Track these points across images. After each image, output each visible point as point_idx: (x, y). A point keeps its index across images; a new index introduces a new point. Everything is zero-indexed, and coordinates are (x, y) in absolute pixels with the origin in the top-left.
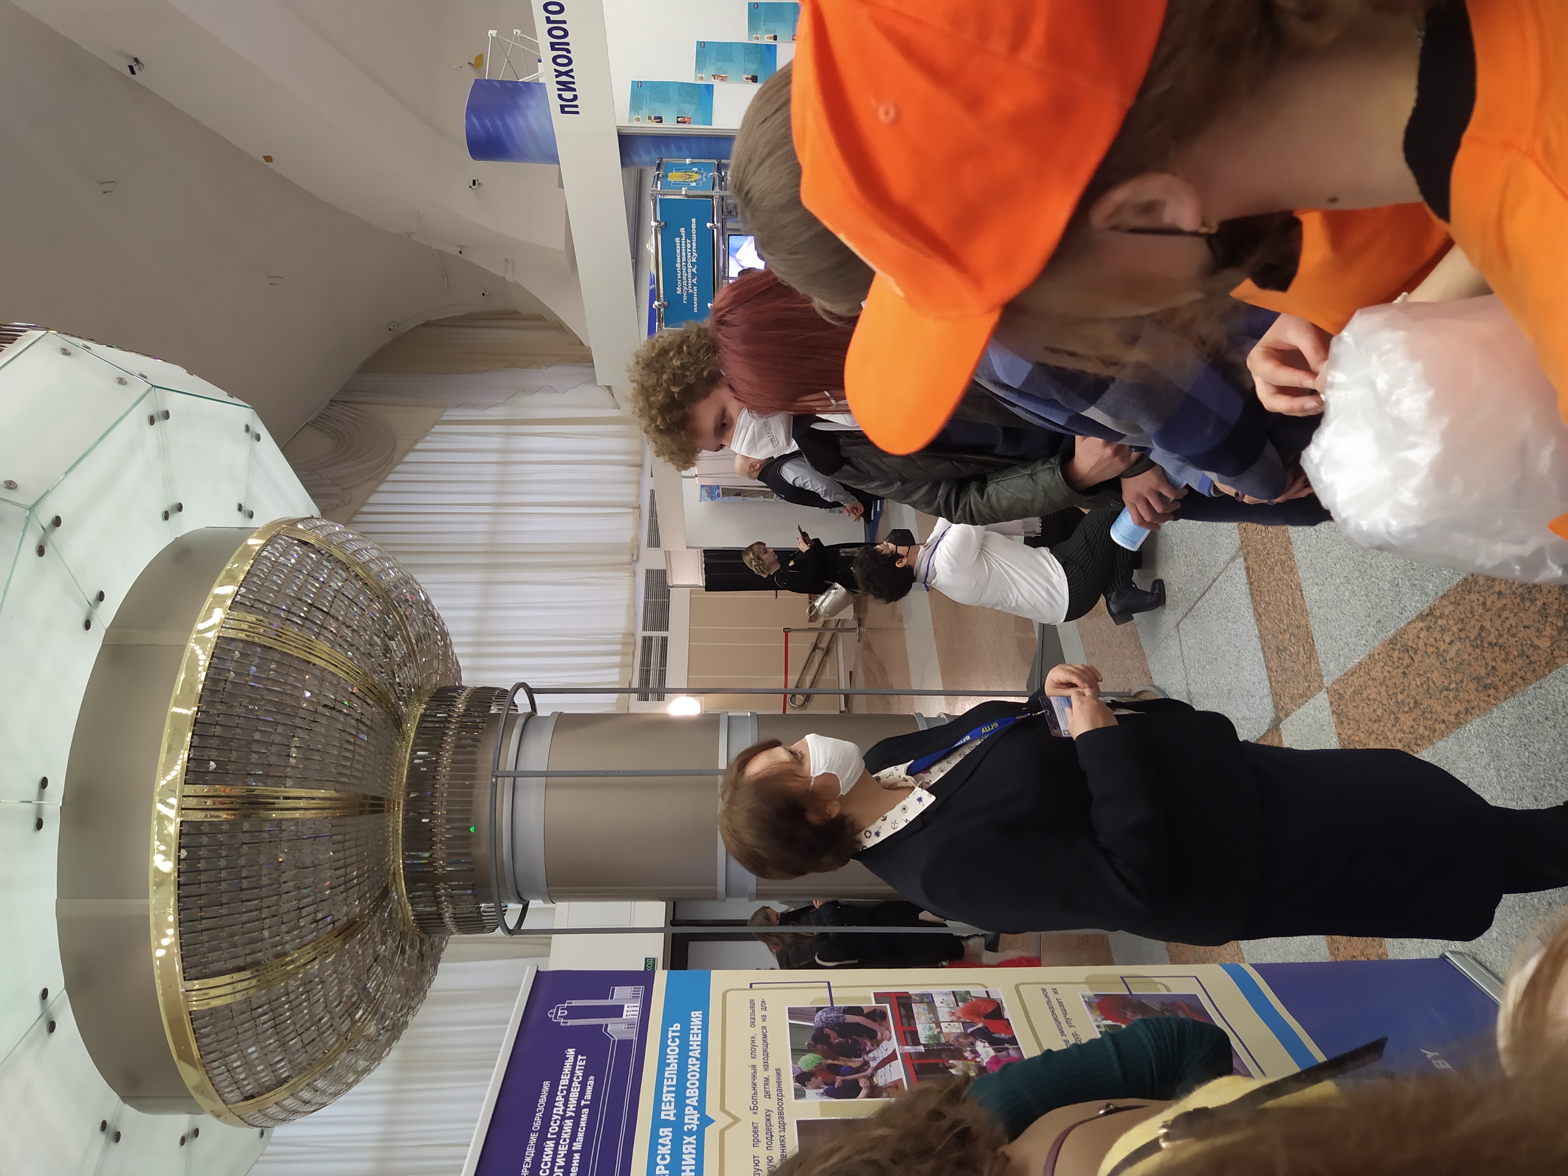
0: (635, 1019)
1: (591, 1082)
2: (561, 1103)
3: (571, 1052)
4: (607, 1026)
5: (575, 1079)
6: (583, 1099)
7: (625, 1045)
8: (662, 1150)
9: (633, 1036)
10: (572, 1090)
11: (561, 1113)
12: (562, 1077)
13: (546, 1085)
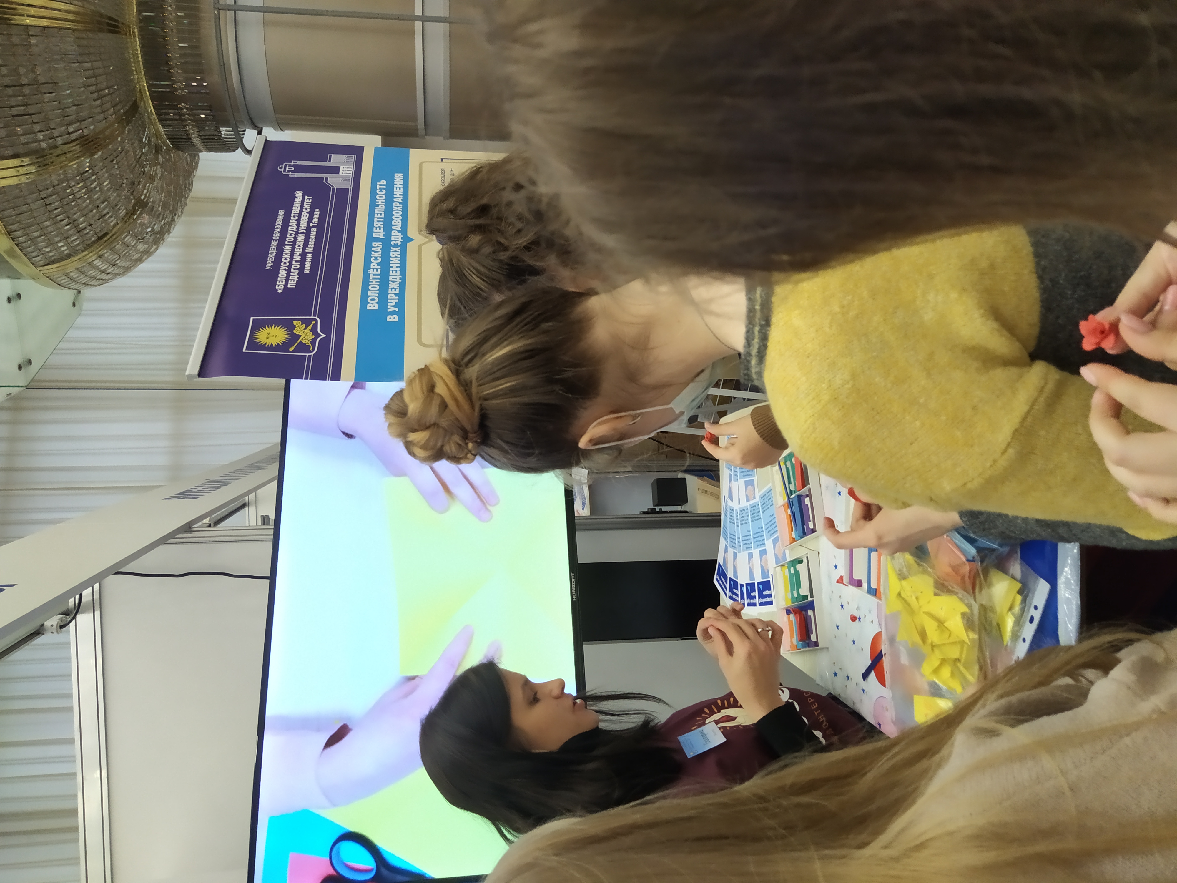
0: (350, 176)
1: (317, 212)
2: (294, 224)
3: (299, 194)
4: (327, 179)
5: (304, 210)
6: (312, 222)
7: (342, 192)
8: (374, 255)
9: (350, 186)
10: (302, 216)
11: (295, 230)
12: (294, 208)
13: (281, 213)
